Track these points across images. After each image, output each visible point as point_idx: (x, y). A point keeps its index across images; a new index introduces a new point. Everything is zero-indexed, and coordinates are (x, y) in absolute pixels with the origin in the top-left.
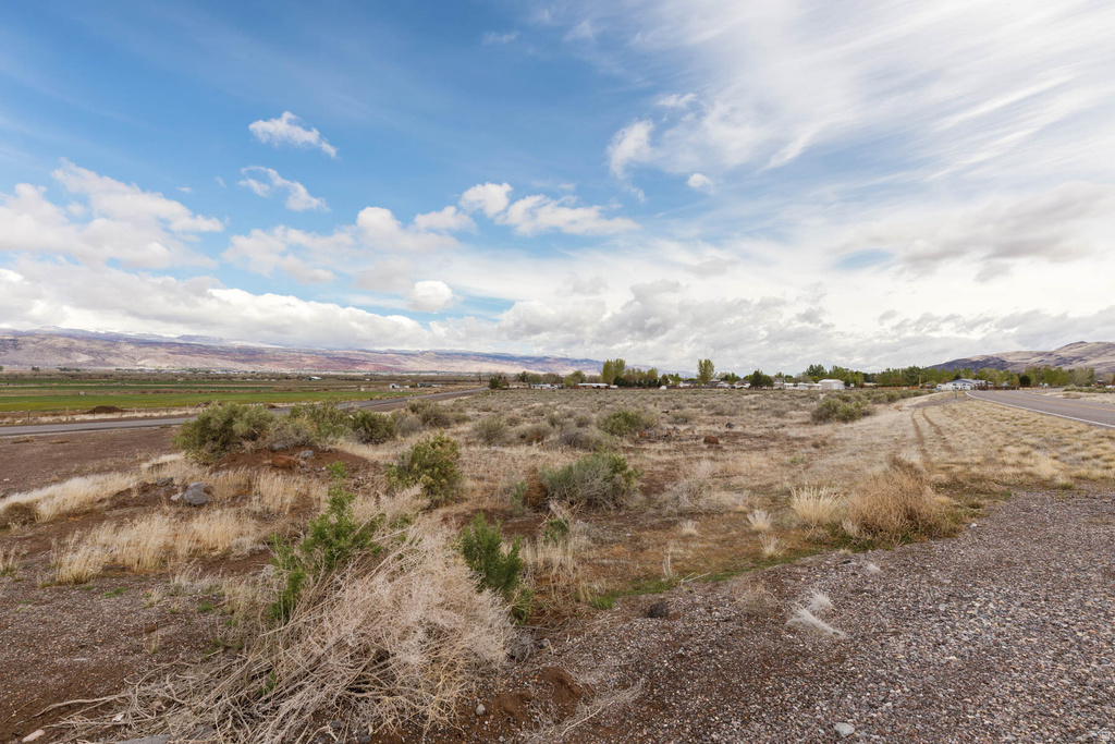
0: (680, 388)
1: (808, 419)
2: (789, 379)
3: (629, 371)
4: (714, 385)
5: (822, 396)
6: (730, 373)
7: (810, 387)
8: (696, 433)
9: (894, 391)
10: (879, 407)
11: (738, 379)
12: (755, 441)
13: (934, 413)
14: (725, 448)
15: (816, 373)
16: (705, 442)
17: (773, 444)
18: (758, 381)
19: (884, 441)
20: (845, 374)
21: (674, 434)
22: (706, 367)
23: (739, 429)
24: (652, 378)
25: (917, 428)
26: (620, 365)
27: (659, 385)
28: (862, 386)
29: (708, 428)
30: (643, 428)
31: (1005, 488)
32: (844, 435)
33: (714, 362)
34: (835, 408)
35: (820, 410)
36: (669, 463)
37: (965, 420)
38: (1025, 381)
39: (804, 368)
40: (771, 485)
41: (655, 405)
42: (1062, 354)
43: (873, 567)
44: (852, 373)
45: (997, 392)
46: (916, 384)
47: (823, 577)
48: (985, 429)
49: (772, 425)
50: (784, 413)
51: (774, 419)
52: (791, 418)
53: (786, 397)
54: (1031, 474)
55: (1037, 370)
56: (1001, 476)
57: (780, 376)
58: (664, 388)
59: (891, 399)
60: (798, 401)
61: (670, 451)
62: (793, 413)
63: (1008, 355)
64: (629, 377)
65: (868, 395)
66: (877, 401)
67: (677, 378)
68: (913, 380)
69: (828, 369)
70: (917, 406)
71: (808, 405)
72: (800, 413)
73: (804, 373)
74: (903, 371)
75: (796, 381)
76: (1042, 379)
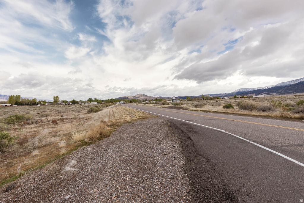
0: (46, 105)
1: (87, 112)
2: (83, 102)
3: (23, 99)
4: (59, 104)
5: (91, 106)
6: (65, 100)
7: (89, 104)
8: (49, 120)
9: (108, 104)
10: (104, 108)
11: (68, 102)
12: (69, 120)
13: (114, 109)
14: (59, 123)
15: (90, 100)
16: (52, 122)
17: (75, 120)
18: (74, 102)
19: (103, 116)
20: (97, 100)
21: (40, 121)
22: (56, 98)
23: (65, 117)
24: (34, 102)
25: (110, 113)
26: (18, 97)
27: (37, 104)
28: (101, 103)
29: (54, 118)
30: (25, 120)
31: (121, 124)
32: (94, 116)
33: (59, 97)
34: (93, 109)
35: (90, 110)
36: (35, 131)
37: (119, 110)
38: (131, 102)
39: (87, 99)
40: (70, 132)
41: (34, 111)
42: (136, 96)
43: (90, 149)
44: (99, 100)
45: (126, 104)
46: (113, 102)
47: (77, 156)
48: (121, 112)
49: (76, 115)
50: (80, 111)
51: (77, 113)
52: (82, 112)
53: (82, 106)
54: (126, 120)
55: (133, 99)
56: (121, 121)
57: (80, 101)
58: (39, 105)
59: (107, 106)
60: (85, 108)
61: (36, 127)
62: (83, 111)
63: (128, 96)
64: (23, 101)
65: (102, 105)
66: (104, 107)
67: (45, 102)
68: (112, 102)
69: (93, 99)
70: (112, 108)
71: (87, 109)
72: (85, 111)
73: (87, 100)
74: (110, 99)
75: (85, 102)
76: (133, 101)
